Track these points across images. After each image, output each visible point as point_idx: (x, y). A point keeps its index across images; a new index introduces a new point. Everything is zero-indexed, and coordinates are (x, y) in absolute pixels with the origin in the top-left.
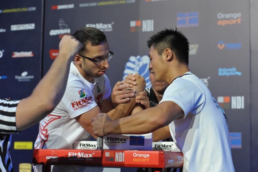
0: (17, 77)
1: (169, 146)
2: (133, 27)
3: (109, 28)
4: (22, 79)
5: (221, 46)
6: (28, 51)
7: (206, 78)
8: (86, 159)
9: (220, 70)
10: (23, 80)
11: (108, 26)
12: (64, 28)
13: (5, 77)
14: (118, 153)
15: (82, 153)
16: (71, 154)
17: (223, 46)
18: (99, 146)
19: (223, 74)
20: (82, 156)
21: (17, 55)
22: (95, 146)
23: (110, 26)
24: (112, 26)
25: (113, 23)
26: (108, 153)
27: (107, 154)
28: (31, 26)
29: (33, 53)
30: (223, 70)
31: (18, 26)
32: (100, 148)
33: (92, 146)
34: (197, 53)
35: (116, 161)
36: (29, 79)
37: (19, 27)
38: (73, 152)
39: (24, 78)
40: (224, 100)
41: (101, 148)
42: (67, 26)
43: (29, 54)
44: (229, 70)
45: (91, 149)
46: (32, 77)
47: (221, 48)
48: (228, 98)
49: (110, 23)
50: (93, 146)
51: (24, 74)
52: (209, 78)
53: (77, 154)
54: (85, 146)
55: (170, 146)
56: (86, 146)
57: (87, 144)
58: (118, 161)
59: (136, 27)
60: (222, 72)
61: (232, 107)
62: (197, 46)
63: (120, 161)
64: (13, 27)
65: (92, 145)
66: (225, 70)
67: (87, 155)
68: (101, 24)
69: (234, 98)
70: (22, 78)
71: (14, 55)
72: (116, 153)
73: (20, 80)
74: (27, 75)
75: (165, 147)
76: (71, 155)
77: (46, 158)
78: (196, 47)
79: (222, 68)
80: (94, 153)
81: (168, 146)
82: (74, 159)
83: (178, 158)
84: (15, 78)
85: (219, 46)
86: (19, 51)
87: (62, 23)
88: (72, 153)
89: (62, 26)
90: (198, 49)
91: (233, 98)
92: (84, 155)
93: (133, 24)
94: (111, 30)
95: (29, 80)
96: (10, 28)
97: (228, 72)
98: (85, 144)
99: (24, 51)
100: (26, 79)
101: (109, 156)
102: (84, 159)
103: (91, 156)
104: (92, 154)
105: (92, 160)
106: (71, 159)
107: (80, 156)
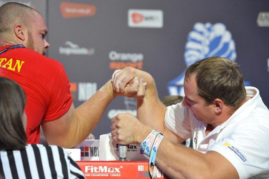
8: (111, 175)
15: (105, 167)
16: (88, 168)
20: (106, 171)
26: (142, 166)
38: (91, 165)
41: (124, 158)
53: (98, 168)
63: (159, 176)
76: (90, 169)
80: (122, 167)
82: (94, 175)
88: (90, 167)
92: (107, 169)
101: (143, 170)
102: (107, 175)
103: (117, 170)
104: (119, 168)
105: (120, 175)
106: (89, 175)
107: (102, 171)
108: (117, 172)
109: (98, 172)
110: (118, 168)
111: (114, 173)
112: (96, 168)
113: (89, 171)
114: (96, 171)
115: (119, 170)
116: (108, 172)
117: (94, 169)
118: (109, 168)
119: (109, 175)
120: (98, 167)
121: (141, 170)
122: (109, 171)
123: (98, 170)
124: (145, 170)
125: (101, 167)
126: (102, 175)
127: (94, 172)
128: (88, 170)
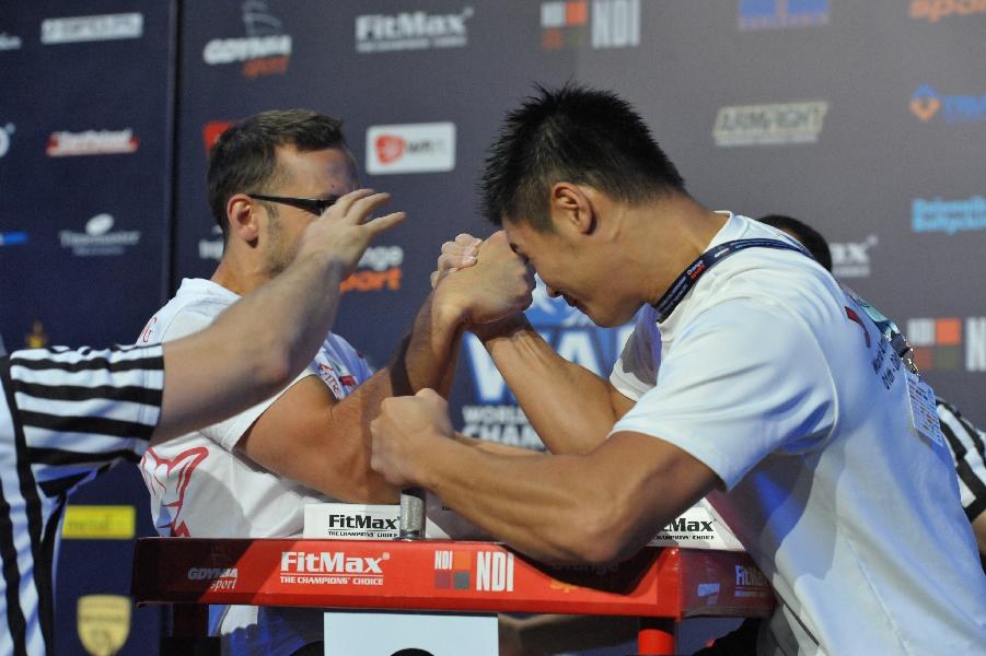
0: (69, 238)
1: (701, 526)
2: (553, 30)
3: (454, 34)
4: (90, 246)
5: (924, 109)
6: (115, 127)
7: (859, 240)
9: (920, 207)
10: (94, 252)
11: (447, 25)
12: (263, 31)
13: (18, 238)
14: (488, 554)
15: (339, 556)
16: (291, 557)
17: (934, 105)
18: (410, 525)
19: (933, 225)
20: (340, 569)
21: (69, 144)
22: (391, 524)
23: (456, 23)
24: (467, 23)
25: (469, 12)
26: (446, 553)
27: (444, 560)
28: (127, 24)
29: (134, 139)
30: (930, 208)
31: (72, 22)
32: (412, 533)
33: (381, 527)
34: (821, 136)
35: (479, 588)
36: (117, 245)
37: (77, 28)
38: (297, 550)
39: (98, 240)
40: (937, 332)
41: (415, 533)
42: (276, 22)
43: (118, 142)
44: (955, 207)
45: (375, 537)
46: (131, 237)
47: (924, 115)
48: (951, 326)
49: (457, 11)
50: (386, 524)
51: (99, 225)
52: (873, 240)
53: (317, 559)
54: (349, 525)
55: (704, 523)
56: (353, 523)
57: (358, 518)
58: (487, 588)
59: (567, 30)
60: (928, 217)
61: (971, 364)
62: (823, 107)
63: (498, 588)
64: (52, 29)
65: (381, 522)
66: (940, 207)
67: (359, 562)
68: (419, 18)
69: (978, 327)
70: (92, 240)
71: (55, 144)
72: (480, 555)
73: (81, 252)
74: (113, 230)
75: (683, 529)
76: (294, 561)
77: (190, 572)
78: (816, 111)
79: (929, 198)
80: (386, 556)
81: (697, 524)
82: (305, 580)
83: (739, 575)
84: (59, 241)
85: (915, 106)
86: (77, 129)
87: (255, 11)
88: (294, 554)
89: (258, 25)
90: (827, 120)
91: (972, 325)
93: (552, 16)
94: (460, 41)
95: (118, 251)
96: (37, 32)
97: (953, 215)
98: (349, 519)
99: (98, 128)
100: (106, 246)
101: (451, 568)
102: (344, 581)
103: (373, 565)
104: (379, 560)
105: (380, 582)
106: (291, 580)
107: (330, 569)
108: (371, 572)
109: (317, 570)
110: (375, 559)
111: (361, 576)
112: (311, 558)
113: (293, 567)
114: (311, 568)
115: (379, 564)
116: (345, 572)
117: (306, 562)
118: (348, 559)
119: (350, 582)
120: (318, 555)
121: (445, 567)
122: (349, 568)
123: (317, 564)
124: (456, 568)
125: (325, 556)
126: (330, 581)
127: (306, 571)
128: (290, 565)
